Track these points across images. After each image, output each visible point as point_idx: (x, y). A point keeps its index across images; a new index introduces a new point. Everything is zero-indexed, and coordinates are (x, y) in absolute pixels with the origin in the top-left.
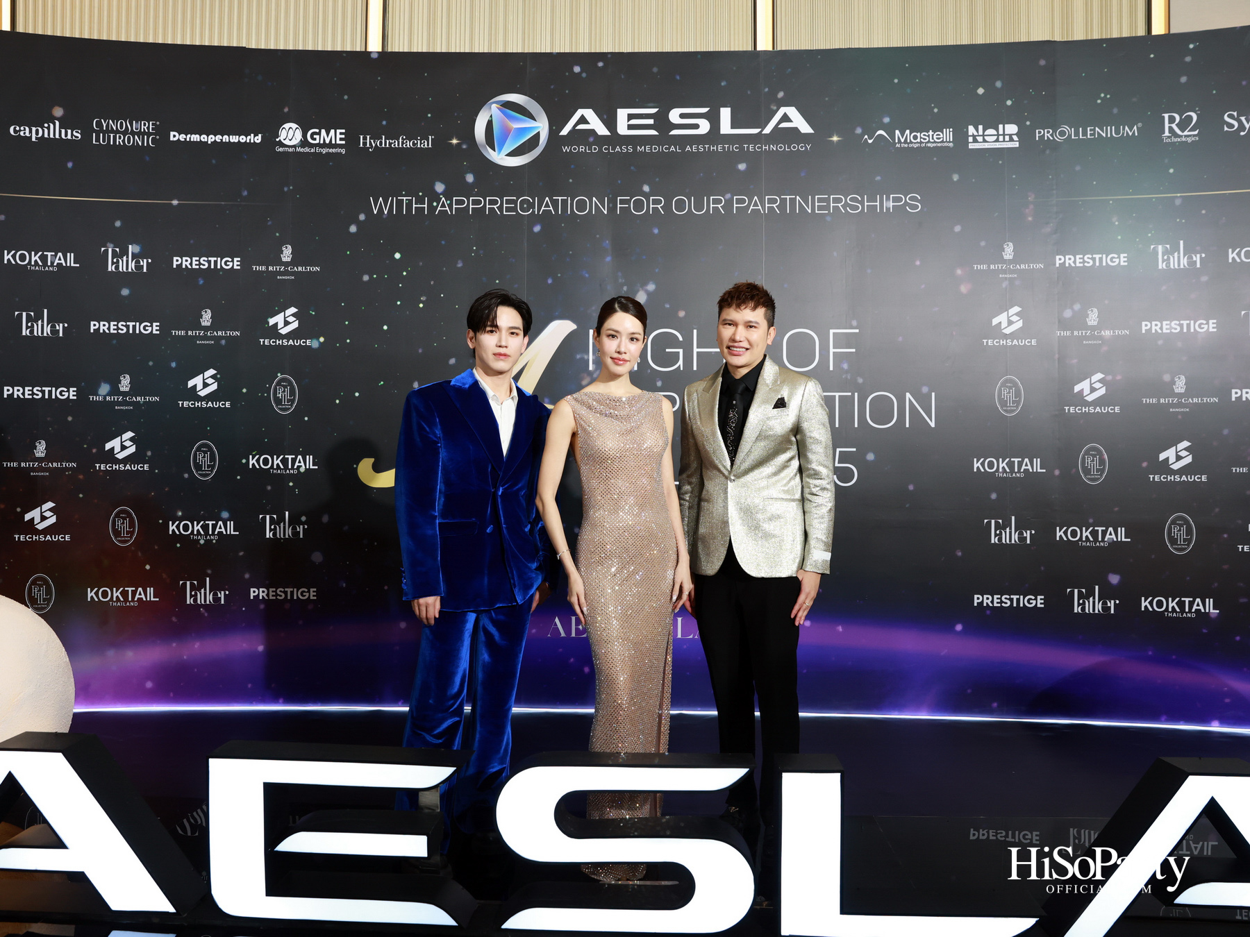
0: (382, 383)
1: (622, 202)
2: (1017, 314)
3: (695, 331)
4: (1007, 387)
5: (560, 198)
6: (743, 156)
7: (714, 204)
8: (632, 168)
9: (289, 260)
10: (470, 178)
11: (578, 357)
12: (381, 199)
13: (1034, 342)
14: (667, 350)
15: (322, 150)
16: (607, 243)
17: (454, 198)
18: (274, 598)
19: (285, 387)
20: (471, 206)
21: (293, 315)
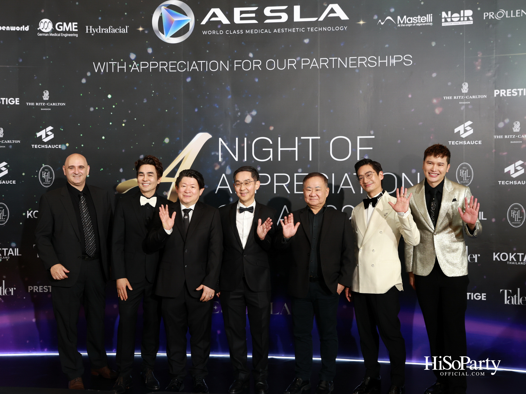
0: (102, 169)
1: (237, 63)
2: (470, 126)
3: (279, 138)
4: (463, 169)
5: (201, 62)
6: (307, 34)
7: (290, 63)
8: (243, 43)
9: (47, 99)
10: (150, 51)
11: (213, 153)
12: (99, 63)
13: (480, 142)
14: (264, 149)
15: (64, 35)
16: (229, 88)
17: (141, 63)
18: (42, 291)
19: (47, 172)
20: (151, 67)
21: (51, 131)
